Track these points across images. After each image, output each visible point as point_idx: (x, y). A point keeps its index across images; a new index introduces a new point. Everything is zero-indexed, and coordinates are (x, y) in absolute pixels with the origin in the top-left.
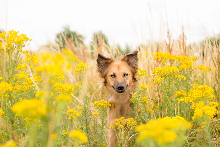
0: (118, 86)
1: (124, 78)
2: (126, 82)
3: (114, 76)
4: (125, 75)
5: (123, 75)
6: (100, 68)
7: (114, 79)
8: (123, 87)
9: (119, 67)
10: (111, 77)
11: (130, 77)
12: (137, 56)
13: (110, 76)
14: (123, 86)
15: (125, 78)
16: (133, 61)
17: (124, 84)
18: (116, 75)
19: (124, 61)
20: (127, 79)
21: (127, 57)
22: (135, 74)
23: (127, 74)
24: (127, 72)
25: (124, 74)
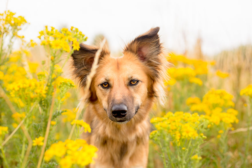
0: (113, 109)
1: (128, 89)
2: (133, 98)
3: (107, 85)
4: (132, 83)
5: (127, 82)
6: (79, 68)
7: (108, 91)
8: (124, 111)
9: (118, 66)
10: (101, 88)
11: (143, 88)
12: (159, 41)
13: (100, 86)
14: (125, 108)
15: (132, 89)
16: (150, 52)
17: (130, 104)
18: (111, 83)
19: (129, 53)
20: (136, 91)
21: (136, 42)
22: (156, 79)
23: (138, 81)
24: (136, 77)
25: (129, 81)
